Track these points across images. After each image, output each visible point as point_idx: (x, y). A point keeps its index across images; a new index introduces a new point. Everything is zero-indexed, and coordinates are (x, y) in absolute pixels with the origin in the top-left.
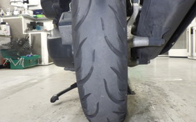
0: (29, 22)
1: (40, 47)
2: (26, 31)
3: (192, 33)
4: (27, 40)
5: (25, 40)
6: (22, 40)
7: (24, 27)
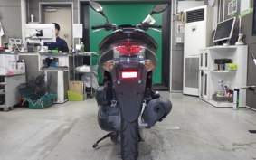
0: (44, 57)
1: (56, 85)
2: (43, 68)
3: (202, 74)
4: (43, 78)
5: (41, 78)
6: (38, 78)
7: (40, 64)
